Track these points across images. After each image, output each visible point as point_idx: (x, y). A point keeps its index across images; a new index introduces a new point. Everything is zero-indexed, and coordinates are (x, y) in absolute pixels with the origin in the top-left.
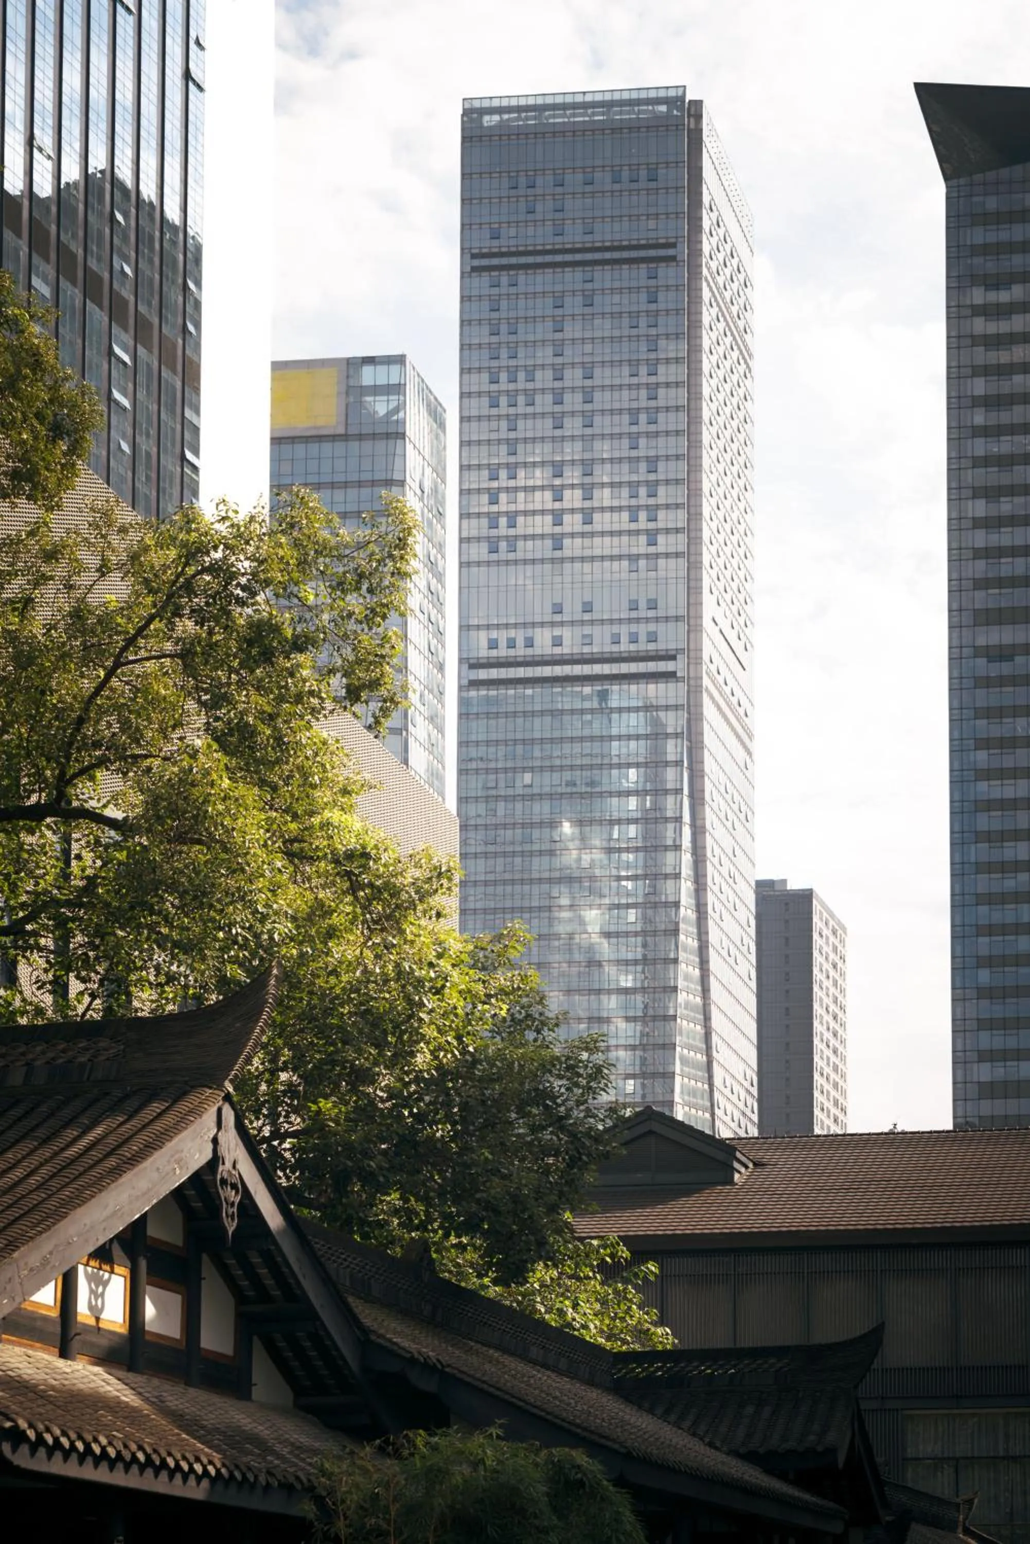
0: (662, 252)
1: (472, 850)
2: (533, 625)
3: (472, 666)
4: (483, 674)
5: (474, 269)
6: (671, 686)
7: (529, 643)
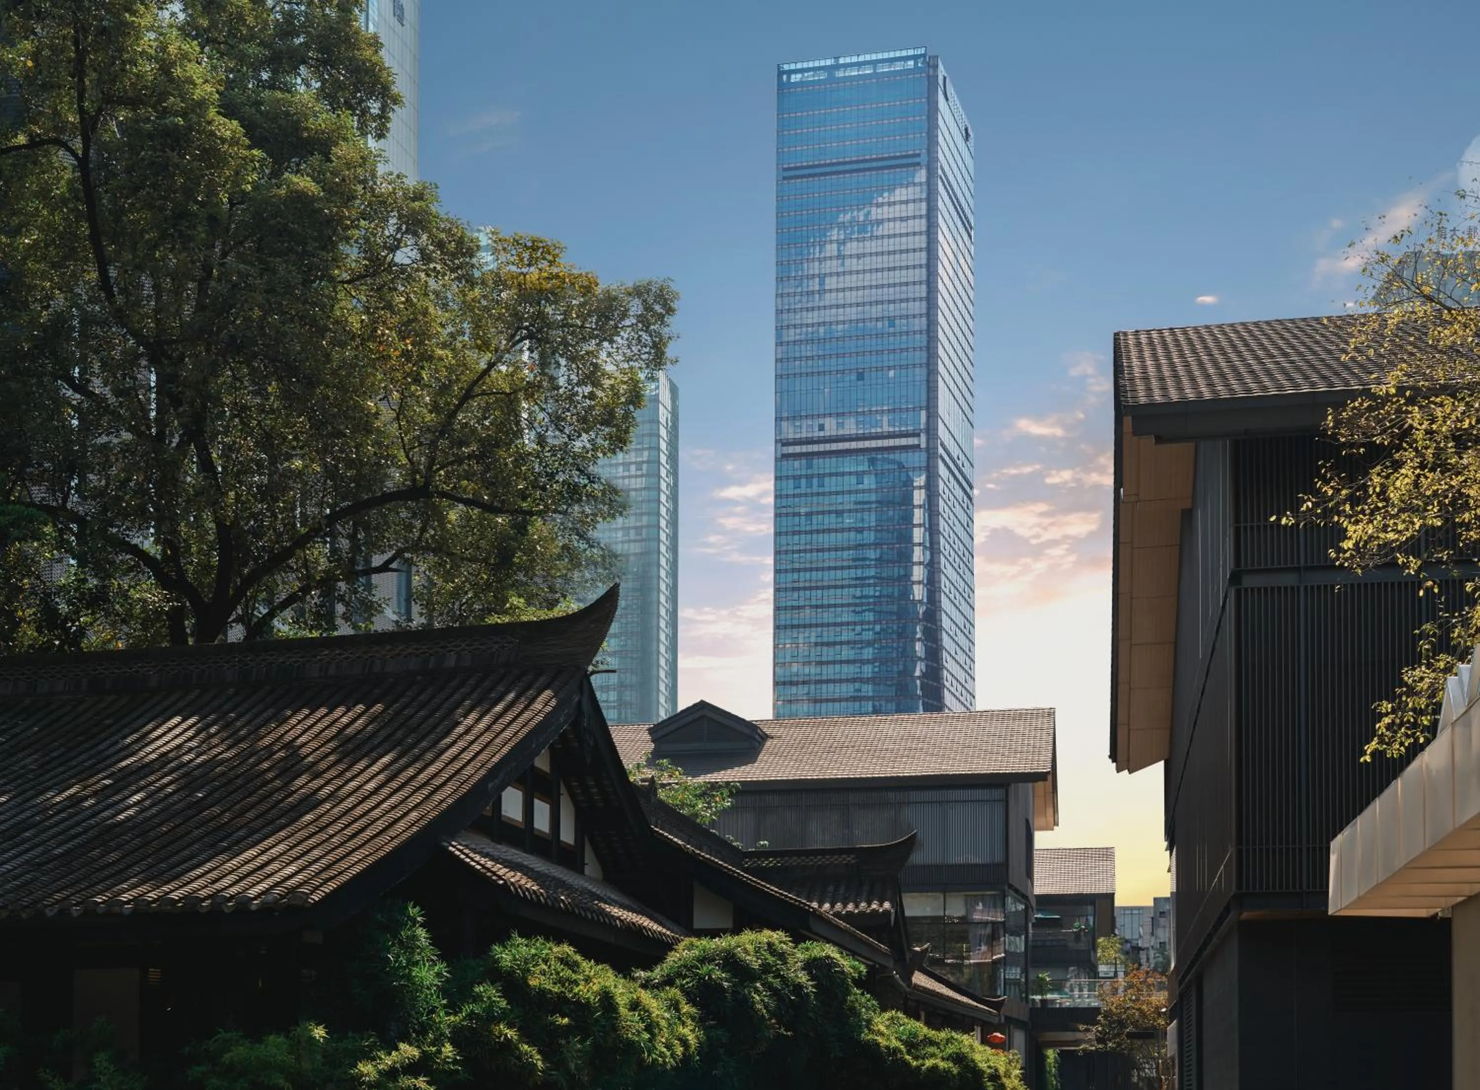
0: (910, 161)
1: (783, 567)
2: (824, 416)
3: (784, 445)
4: (791, 450)
5: (784, 178)
6: (917, 454)
7: (822, 428)
